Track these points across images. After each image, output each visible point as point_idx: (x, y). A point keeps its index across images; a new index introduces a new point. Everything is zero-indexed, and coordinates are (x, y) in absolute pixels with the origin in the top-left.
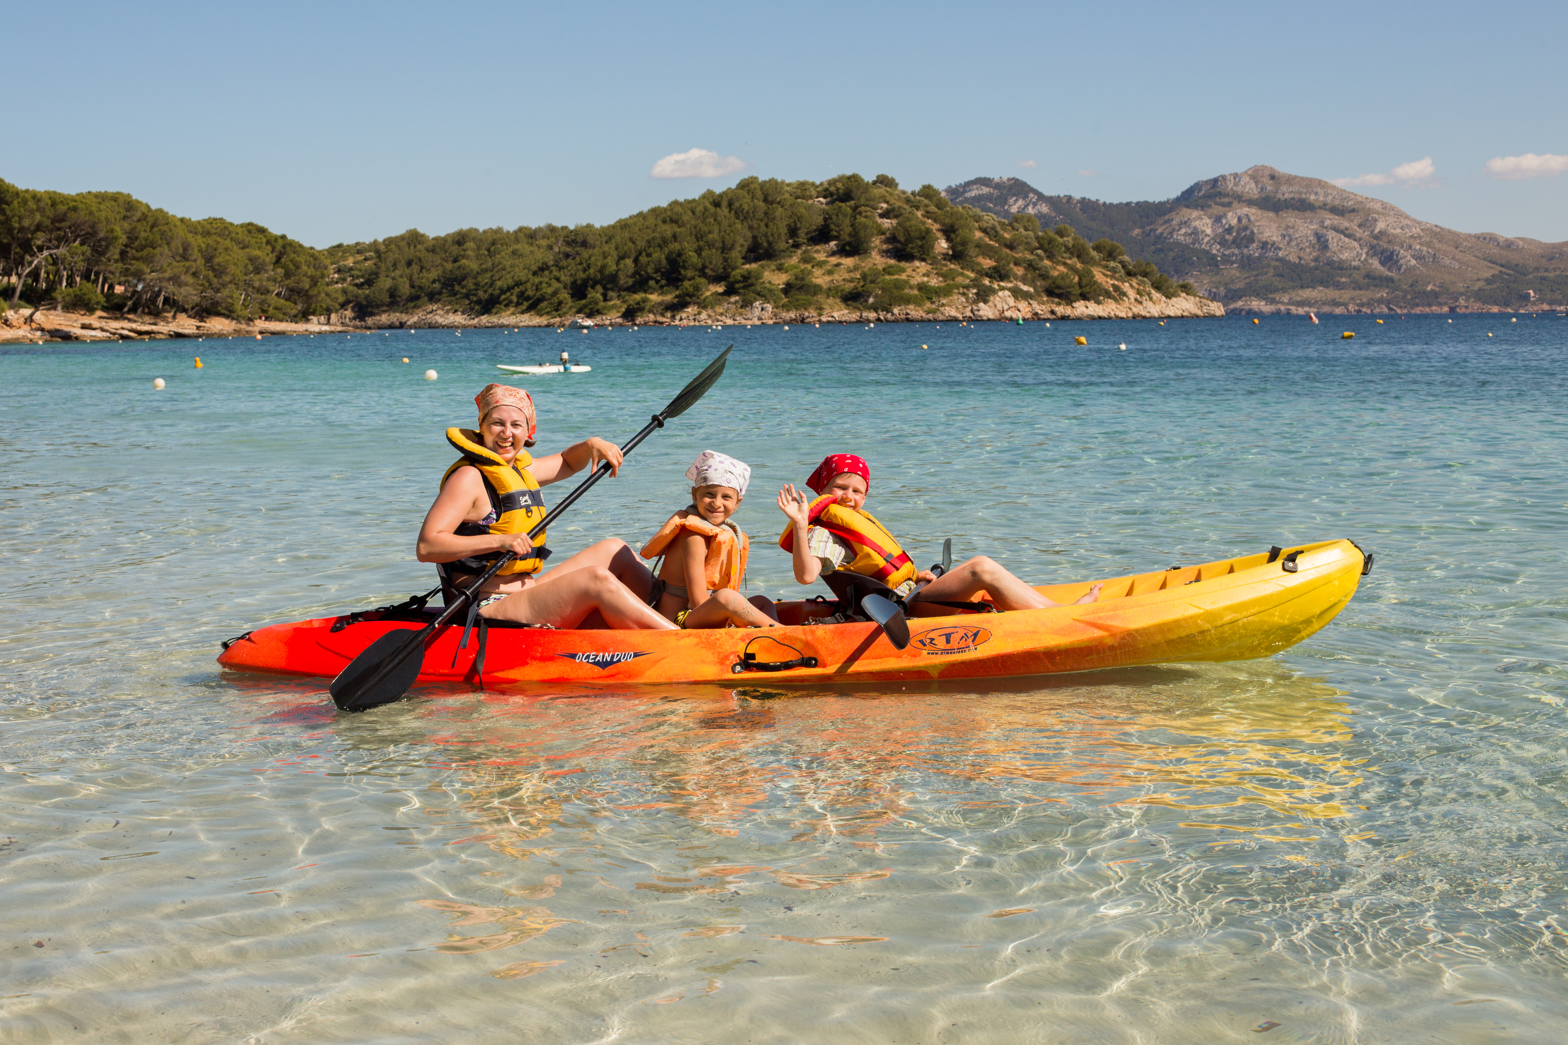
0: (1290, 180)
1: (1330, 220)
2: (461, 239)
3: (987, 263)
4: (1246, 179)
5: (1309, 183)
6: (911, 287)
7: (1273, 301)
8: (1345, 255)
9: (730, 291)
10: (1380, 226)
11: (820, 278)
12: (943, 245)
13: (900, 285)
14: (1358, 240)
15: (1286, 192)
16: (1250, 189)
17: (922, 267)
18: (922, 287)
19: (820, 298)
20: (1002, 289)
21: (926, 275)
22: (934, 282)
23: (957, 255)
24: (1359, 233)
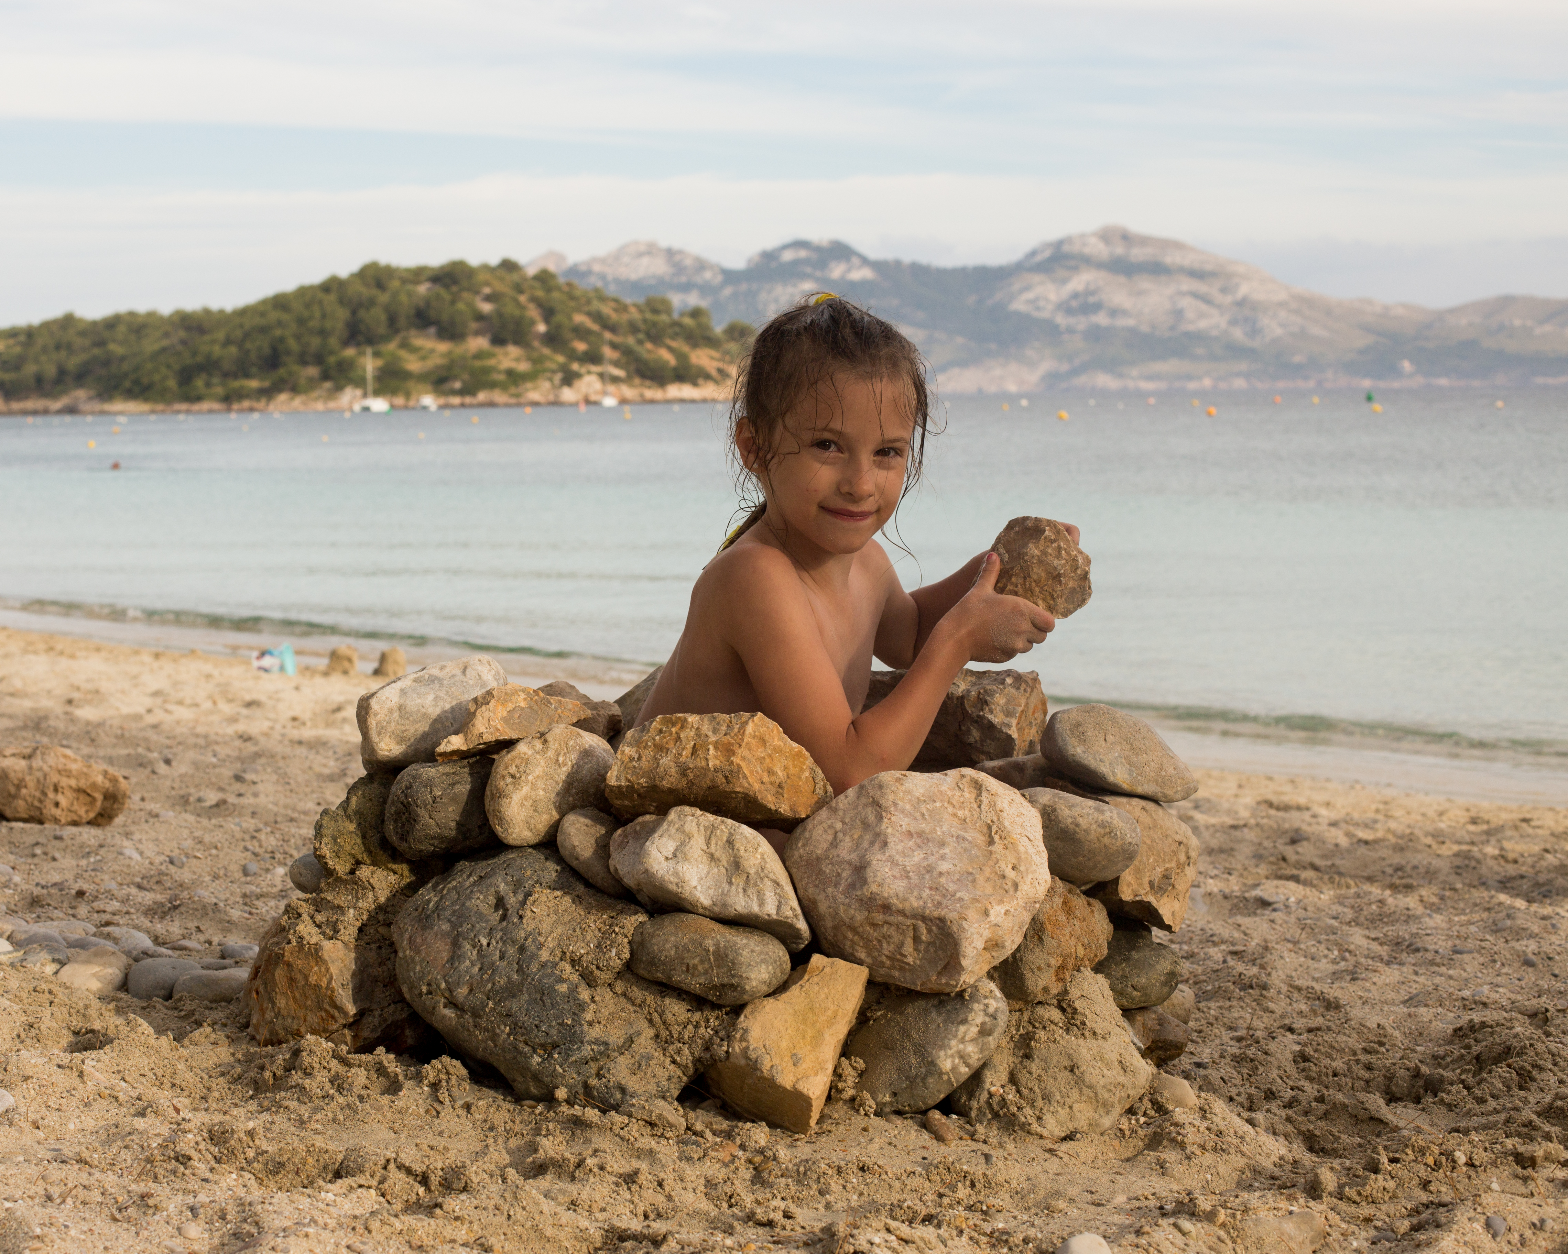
0: (1144, 241)
1: (1187, 284)
2: (112, 323)
3: (581, 346)
4: (1093, 240)
5: (1167, 244)
6: (499, 372)
7: (1121, 376)
8: (1203, 324)
9: (325, 376)
10: (1244, 290)
11: (413, 365)
12: (542, 328)
13: (487, 371)
14: (1219, 307)
15: (1138, 254)
16: (1098, 249)
17: (513, 351)
18: (510, 373)
19: (410, 384)
20: (589, 372)
21: (517, 360)
22: (523, 367)
23: (553, 339)
24: (1219, 298)
